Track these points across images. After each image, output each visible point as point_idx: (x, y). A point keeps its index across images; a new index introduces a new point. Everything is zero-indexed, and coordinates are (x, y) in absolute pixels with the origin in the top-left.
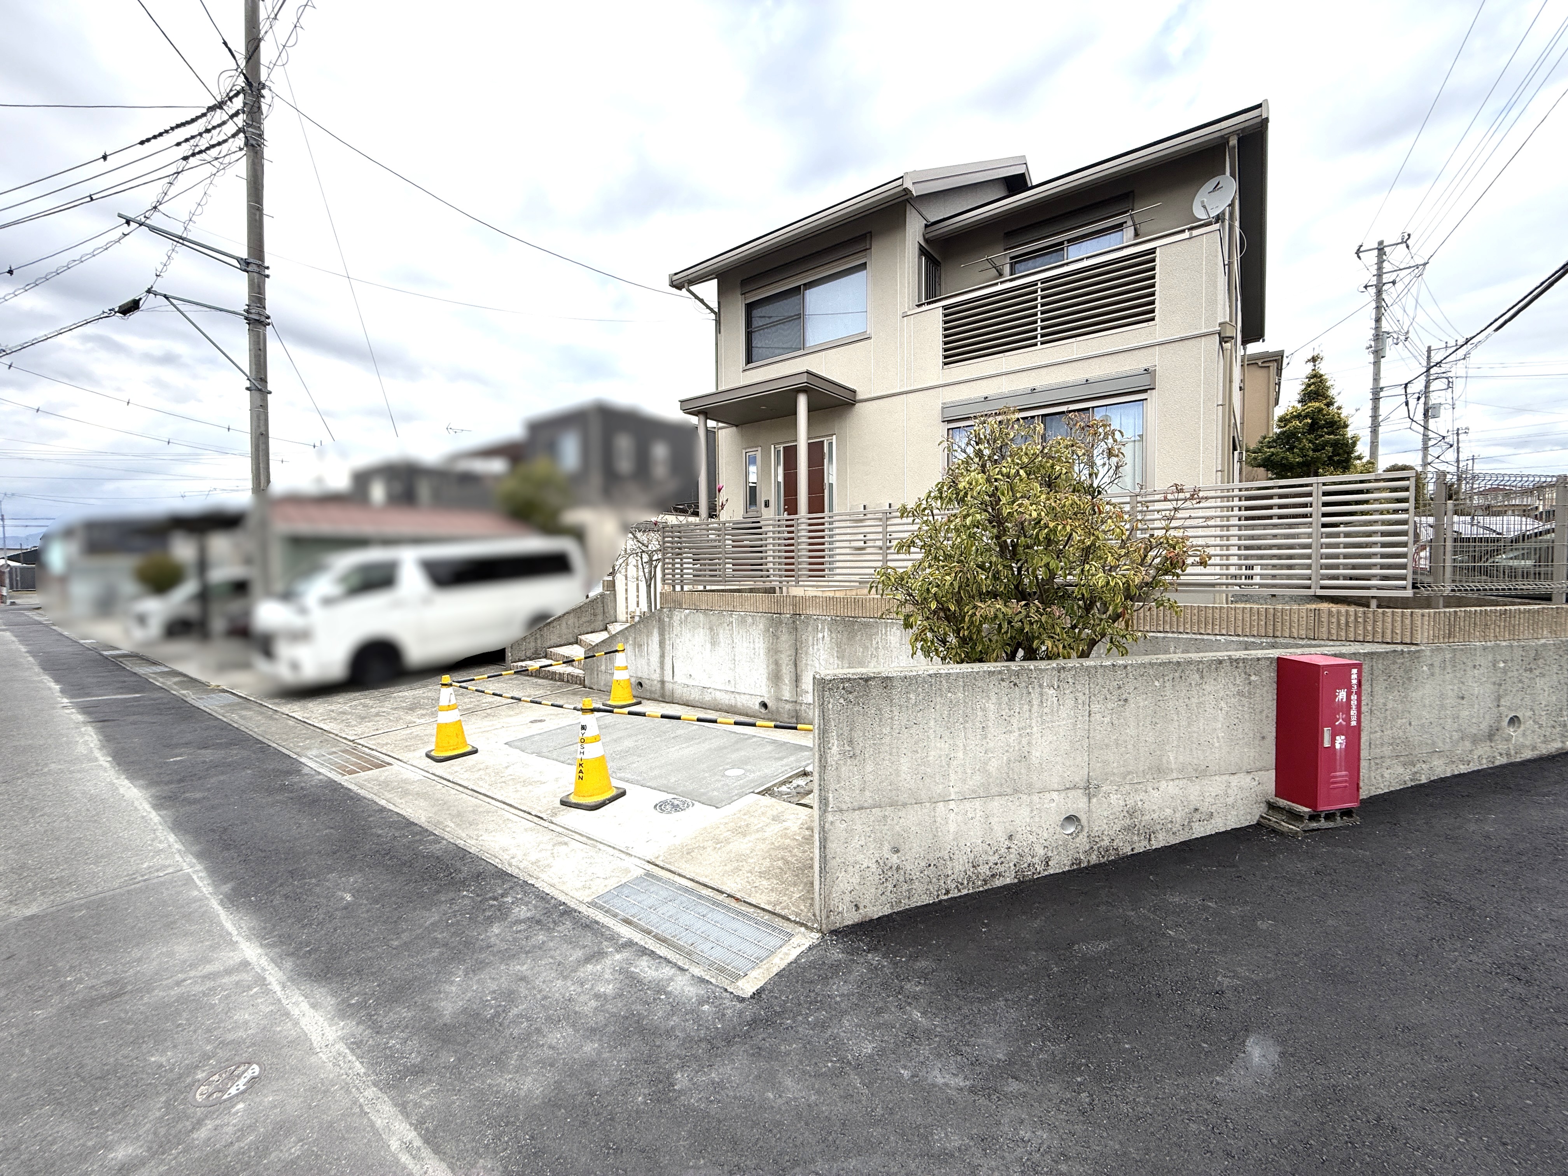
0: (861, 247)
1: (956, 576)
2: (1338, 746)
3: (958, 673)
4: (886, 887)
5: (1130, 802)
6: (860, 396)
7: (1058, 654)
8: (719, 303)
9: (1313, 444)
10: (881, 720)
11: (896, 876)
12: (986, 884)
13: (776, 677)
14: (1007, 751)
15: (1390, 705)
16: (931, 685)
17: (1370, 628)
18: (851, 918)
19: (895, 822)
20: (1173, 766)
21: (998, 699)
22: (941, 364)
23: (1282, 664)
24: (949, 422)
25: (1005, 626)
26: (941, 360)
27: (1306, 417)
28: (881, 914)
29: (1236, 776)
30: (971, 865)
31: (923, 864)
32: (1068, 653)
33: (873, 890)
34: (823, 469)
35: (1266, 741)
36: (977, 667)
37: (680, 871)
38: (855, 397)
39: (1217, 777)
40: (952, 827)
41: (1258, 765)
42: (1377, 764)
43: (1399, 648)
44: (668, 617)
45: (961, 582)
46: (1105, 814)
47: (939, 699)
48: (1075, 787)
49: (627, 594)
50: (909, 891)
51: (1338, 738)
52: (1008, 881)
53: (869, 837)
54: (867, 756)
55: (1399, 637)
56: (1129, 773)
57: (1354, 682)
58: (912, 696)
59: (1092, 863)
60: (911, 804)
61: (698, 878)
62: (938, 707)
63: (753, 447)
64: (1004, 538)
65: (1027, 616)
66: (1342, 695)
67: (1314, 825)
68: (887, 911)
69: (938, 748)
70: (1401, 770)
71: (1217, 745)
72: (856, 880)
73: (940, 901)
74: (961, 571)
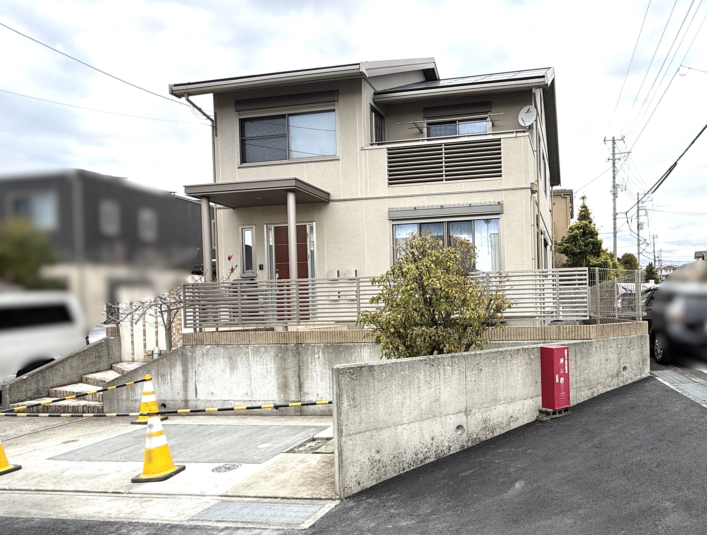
0: (331, 98)
1: (403, 315)
2: (561, 382)
3: (406, 362)
4: (374, 471)
5: (484, 416)
6: (332, 198)
7: (452, 350)
8: (215, 114)
9: (584, 243)
10: (368, 387)
11: (378, 465)
12: (422, 463)
13: (284, 387)
14: (430, 397)
15: (583, 365)
16: (393, 368)
17: (576, 333)
18: (356, 489)
19: (377, 437)
20: (502, 398)
21: (425, 373)
22: (387, 184)
23: (543, 350)
24: (393, 220)
25: (427, 338)
26: (387, 181)
27: (581, 228)
28: (371, 485)
29: (527, 400)
30: (414, 454)
31: (392, 457)
32: (456, 350)
33: (367, 474)
34: (306, 245)
35: (538, 384)
36: (414, 358)
37: (246, 495)
38: (329, 197)
39: (519, 401)
40: (405, 437)
41: (535, 394)
42: (579, 390)
43: (585, 341)
44: (190, 351)
45: (405, 318)
46: (474, 423)
47: (397, 375)
48: (461, 412)
49: (132, 338)
50: (385, 471)
51: (561, 378)
52: (432, 460)
53: (365, 447)
54: (362, 406)
55: (586, 337)
56: (483, 403)
57: (566, 355)
58: (384, 374)
59: (469, 446)
60: (385, 428)
61: (259, 495)
62: (397, 378)
63: (249, 225)
64: (425, 296)
65: (437, 333)
66: (562, 360)
67: (554, 416)
68: (374, 483)
69: (397, 399)
70: (587, 392)
71: (519, 387)
72: (357, 470)
73: (401, 474)
74: (405, 312)
